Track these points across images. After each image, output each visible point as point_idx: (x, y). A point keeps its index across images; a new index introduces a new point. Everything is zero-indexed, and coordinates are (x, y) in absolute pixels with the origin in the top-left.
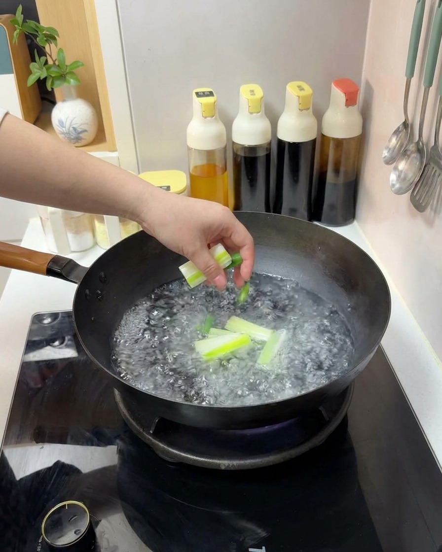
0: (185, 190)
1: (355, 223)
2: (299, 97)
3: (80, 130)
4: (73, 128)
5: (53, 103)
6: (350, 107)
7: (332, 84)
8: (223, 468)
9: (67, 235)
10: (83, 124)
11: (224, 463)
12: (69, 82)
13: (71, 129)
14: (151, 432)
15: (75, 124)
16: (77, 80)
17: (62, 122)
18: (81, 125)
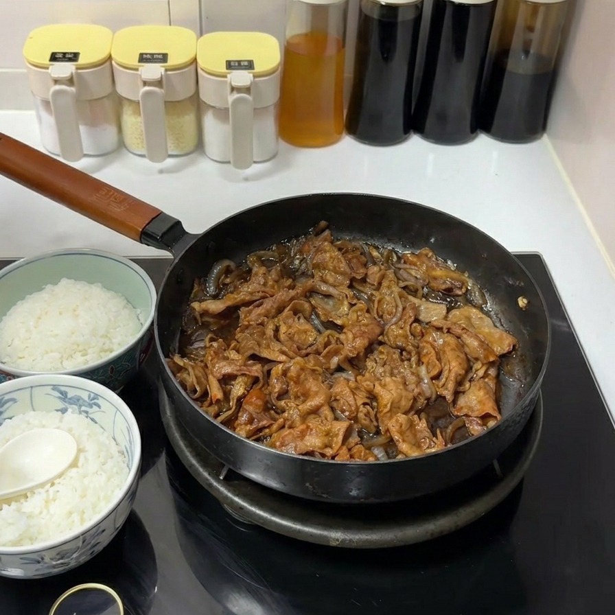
0: (277, 70)
8: (334, 544)
9: (79, 128)
11: (336, 536)
14: (222, 477)
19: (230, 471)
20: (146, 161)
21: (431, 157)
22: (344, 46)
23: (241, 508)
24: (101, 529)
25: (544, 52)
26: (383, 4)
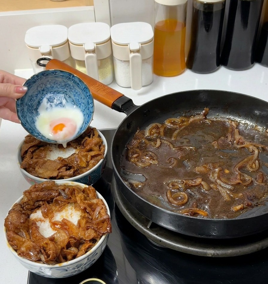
8: (210, 256)
11: (210, 252)
14: (148, 227)
19: (153, 223)
22: (185, 26)
24: (96, 253)
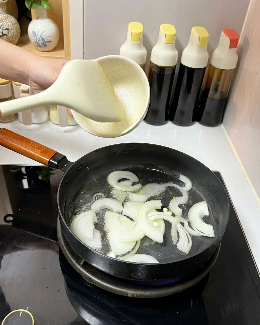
1: (222, 126)
2: (200, 37)
3: (46, 40)
4: (42, 39)
5: (30, 20)
6: (232, 49)
7: (222, 31)
8: (130, 296)
10: (49, 37)
11: (130, 292)
12: (43, 7)
13: (41, 39)
14: (81, 264)
15: (44, 36)
16: (49, 5)
17: (35, 34)
18: (48, 37)
19: (85, 262)
20: (59, 127)
21: (175, 130)
23: (90, 278)
25: (223, 90)
26: (159, 66)
